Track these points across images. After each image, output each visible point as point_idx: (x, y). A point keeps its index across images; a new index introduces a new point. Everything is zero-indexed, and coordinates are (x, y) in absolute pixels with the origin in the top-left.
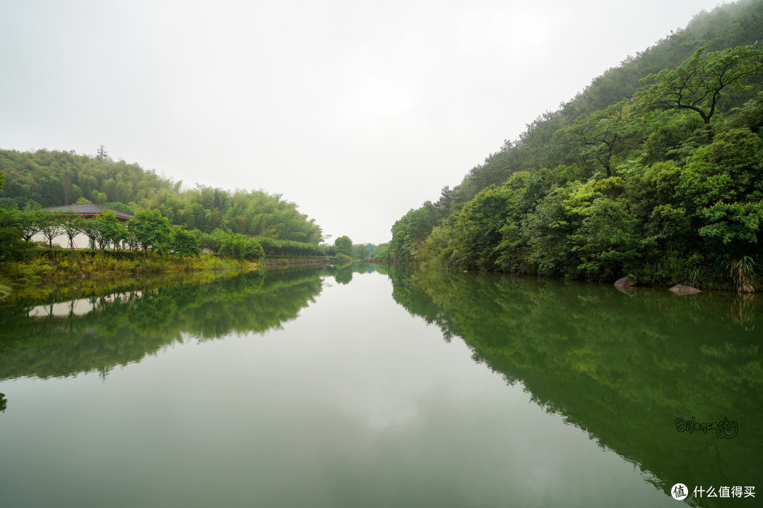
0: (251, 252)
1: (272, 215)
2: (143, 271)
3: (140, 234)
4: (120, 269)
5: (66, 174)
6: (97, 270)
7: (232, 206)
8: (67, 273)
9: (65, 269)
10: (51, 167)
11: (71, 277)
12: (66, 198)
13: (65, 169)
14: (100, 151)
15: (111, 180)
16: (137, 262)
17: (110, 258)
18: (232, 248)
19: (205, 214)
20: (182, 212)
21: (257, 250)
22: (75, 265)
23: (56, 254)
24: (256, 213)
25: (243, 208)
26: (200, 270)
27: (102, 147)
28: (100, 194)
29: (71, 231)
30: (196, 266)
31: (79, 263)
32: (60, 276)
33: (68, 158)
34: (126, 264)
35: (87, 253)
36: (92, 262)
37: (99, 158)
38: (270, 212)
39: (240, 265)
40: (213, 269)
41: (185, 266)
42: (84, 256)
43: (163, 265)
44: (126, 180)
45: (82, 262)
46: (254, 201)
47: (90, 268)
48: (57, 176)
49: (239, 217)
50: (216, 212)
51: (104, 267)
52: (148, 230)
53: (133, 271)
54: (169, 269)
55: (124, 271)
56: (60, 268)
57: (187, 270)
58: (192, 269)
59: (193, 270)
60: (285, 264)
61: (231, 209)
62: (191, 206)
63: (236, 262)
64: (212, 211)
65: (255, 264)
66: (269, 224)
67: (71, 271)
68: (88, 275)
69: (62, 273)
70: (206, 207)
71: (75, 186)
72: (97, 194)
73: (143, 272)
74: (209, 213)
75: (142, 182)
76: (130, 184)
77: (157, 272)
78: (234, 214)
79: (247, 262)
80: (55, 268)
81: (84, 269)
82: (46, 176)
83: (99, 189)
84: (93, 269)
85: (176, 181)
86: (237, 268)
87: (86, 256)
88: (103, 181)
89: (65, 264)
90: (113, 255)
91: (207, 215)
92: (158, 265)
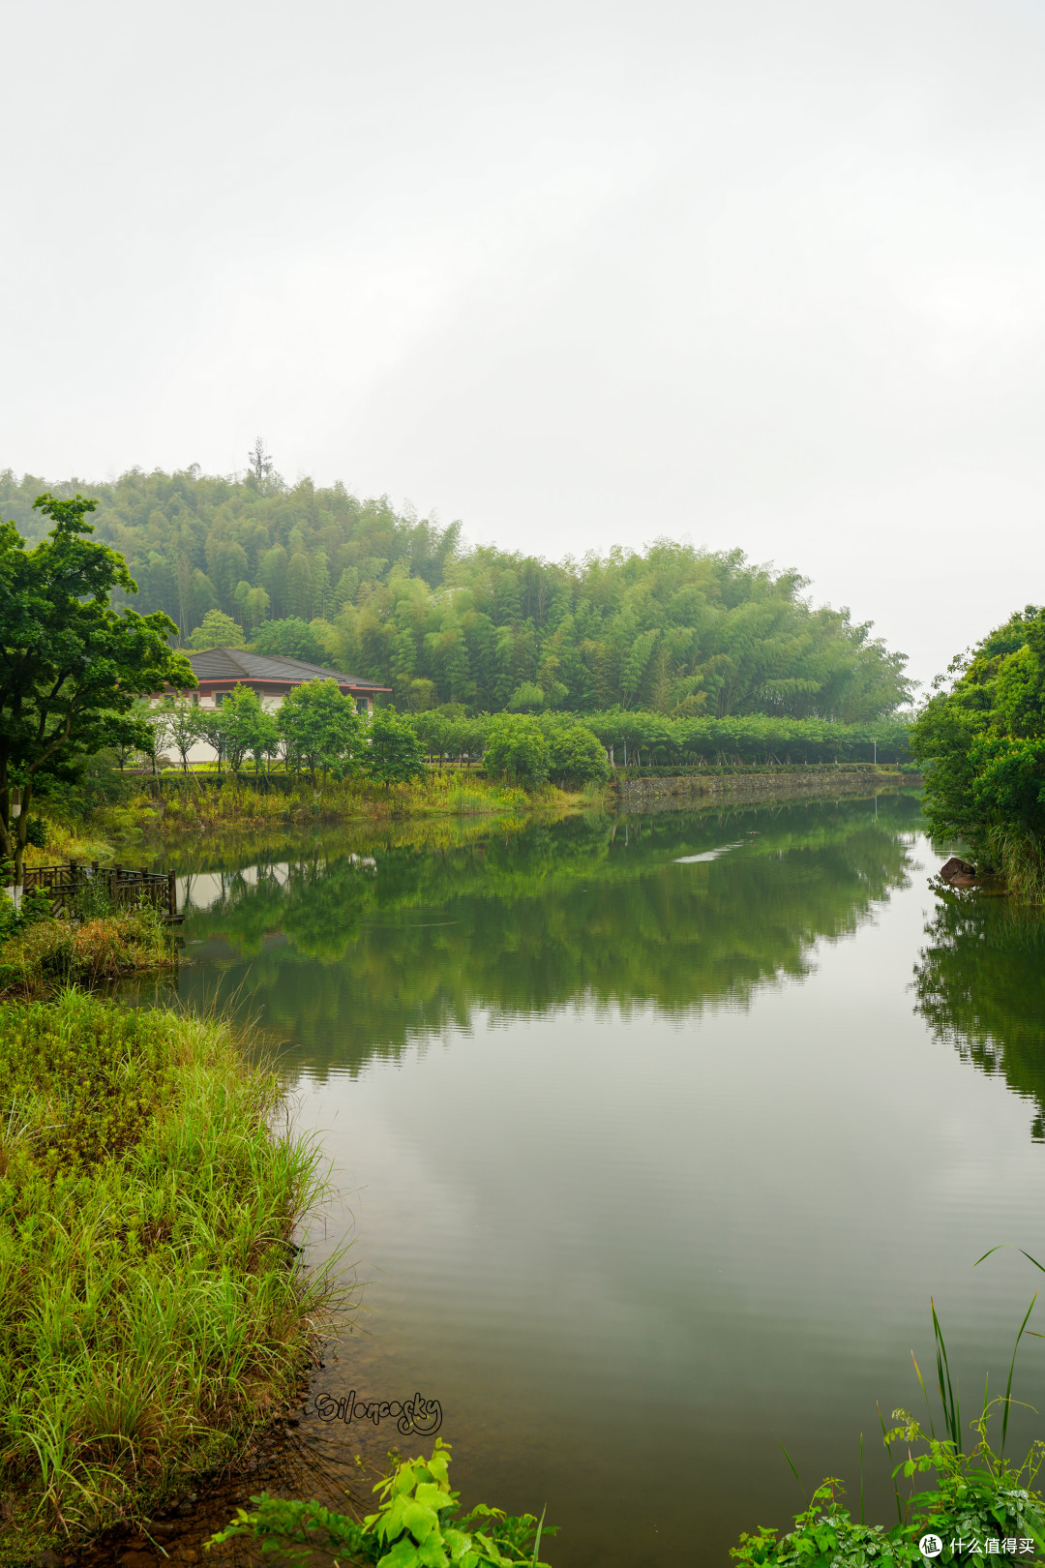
0: (570, 762)
1: (689, 631)
2: (306, 817)
3: (300, 738)
4: (262, 814)
5: (181, 544)
6: (224, 817)
7: (574, 612)
8: (178, 821)
9: (175, 815)
10: (150, 526)
11: (184, 830)
12: (182, 610)
13: (179, 529)
14: (255, 457)
15: (278, 549)
16: (296, 797)
17: (248, 792)
18: (508, 757)
19: (496, 643)
20: (434, 640)
21: (586, 759)
22: (190, 806)
23: (162, 786)
24: (644, 626)
25: (605, 613)
26: (425, 815)
27: (259, 443)
28: (253, 592)
29: (184, 737)
30: (418, 804)
31: (196, 802)
32: (167, 827)
33: (184, 497)
34: (277, 802)
35: (210, 781)
36: (216, 801)
37: (252, 482)
38: (687, 623)
39: (528, 802)
40: (455, 814)
41: (391, 805)
42: (204, 788)
43: (344, 805)
44: (311, 544)
45: (201, 800)
46: (641, 587)
47: (213, 812)
48: (163, 551)
49: (589, 645)
50: (527, 633)
51: (237, 809)
52: (315, 726)
53: (287, 818)
54: (357, 813)
55: (270, 817)
56: (168, 814)
57: (397, 816)
58: (408, 812)
59: (408, 816)
60: (703, 792)
61: (568, 622)
62: (459, 623)
63: (520, 793)
64: (516, 631)
65: (574, 798)
66: (684, 661)
67: (183, 819)
68: (210, 824)
69: (171, 822)
70: (499, 619)
71: (200, 574)
72: (246, 593)
73: (306, 821)
74: (506, 638)
75: (353, 545)
76: (322, 557)
77: (333, 819)
78: (579, 633)
79: (555, 791)
80: (161, 812)
81: (203, 814)
82: (141, 555)
83: (250, 575)
84: (218, 814)
85: (441, 526)
86: (520, 810)
87: (208, 787)
88: (261, 552)
89: (175, 805)
90: (254, 784)
91: (500, 645)
92: (333, 804)
